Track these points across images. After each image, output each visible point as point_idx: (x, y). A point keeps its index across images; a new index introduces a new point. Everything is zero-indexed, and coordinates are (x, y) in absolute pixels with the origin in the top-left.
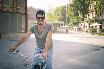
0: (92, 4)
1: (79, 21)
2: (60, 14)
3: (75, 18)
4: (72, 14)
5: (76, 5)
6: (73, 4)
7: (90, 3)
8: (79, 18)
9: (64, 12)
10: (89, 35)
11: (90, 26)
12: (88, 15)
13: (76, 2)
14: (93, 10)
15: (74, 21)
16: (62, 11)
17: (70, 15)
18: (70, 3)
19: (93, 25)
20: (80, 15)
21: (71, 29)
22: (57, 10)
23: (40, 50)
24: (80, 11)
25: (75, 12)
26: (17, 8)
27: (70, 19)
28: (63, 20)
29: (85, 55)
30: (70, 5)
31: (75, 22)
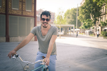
0: (104, 6)
1: (91, 24)
2: (71, 16)
3: (87, 21)
4: (83, 17)
5: (87, 7)
6: (84, 6)
7: (103, 5)
8: (90, 21)
9: (75, 14)
10: (101, 38)
11: (103, 29)
12: (101, 18)
13: (88, 5)
14: (105, 13)
15: (85, 24)
16: (72, 13)
17: (81, 18)
18: (82, 5)
19: (105, 28)
20: (92, 18)
21: (82, 33)
22: (68, 13)
23: (42, 55)
24: (92, 14)
25: (86, 15)
26: (26, 11)
27: (81, 22)
28: (74, 23)
29: (95, 60)
30: (81, 7)
31: (87, 26)
